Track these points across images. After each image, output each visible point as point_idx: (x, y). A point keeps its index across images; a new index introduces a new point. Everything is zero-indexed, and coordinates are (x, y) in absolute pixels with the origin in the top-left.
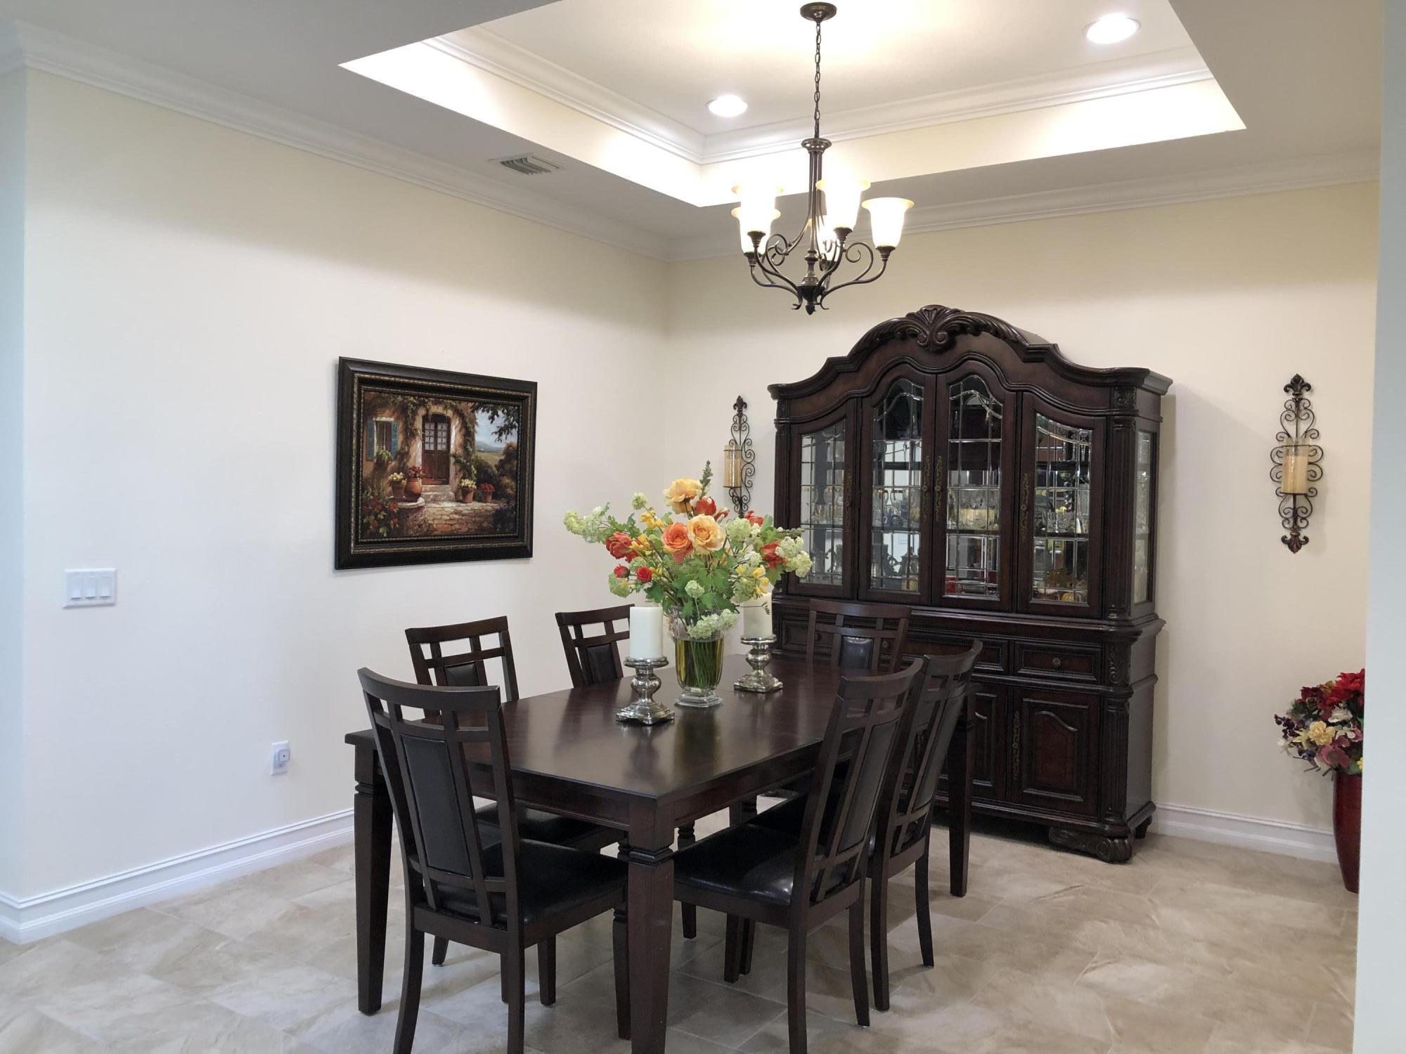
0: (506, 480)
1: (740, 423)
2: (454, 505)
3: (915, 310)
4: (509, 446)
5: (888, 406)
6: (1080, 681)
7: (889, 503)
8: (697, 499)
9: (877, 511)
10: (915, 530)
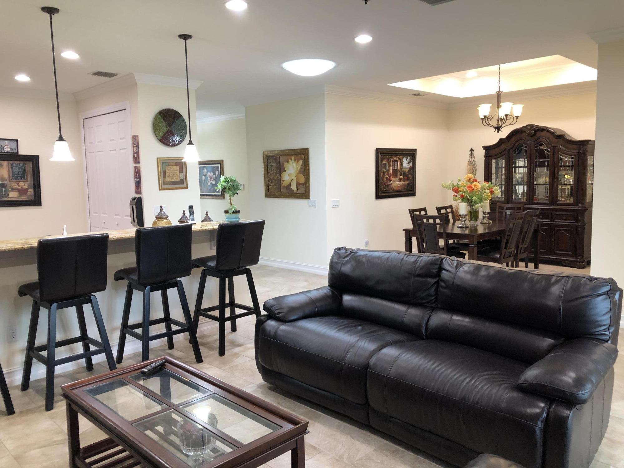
0: (410, 176)
1: (472, 155)
2: (398, 183)
3: (525, 125)
4: (410, 166)
5: (517, 151)
6: (570, 222)
7: (518, 177)
8: (473, 179)
9: (514, 180)
10: (525, 185)
